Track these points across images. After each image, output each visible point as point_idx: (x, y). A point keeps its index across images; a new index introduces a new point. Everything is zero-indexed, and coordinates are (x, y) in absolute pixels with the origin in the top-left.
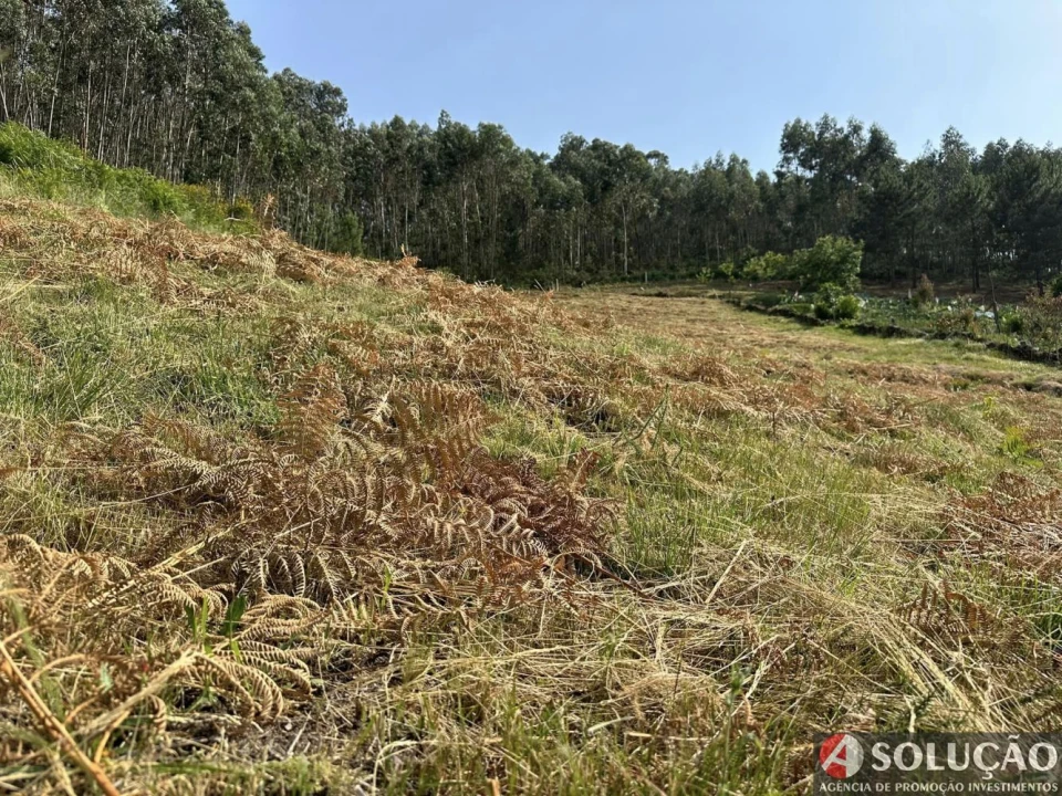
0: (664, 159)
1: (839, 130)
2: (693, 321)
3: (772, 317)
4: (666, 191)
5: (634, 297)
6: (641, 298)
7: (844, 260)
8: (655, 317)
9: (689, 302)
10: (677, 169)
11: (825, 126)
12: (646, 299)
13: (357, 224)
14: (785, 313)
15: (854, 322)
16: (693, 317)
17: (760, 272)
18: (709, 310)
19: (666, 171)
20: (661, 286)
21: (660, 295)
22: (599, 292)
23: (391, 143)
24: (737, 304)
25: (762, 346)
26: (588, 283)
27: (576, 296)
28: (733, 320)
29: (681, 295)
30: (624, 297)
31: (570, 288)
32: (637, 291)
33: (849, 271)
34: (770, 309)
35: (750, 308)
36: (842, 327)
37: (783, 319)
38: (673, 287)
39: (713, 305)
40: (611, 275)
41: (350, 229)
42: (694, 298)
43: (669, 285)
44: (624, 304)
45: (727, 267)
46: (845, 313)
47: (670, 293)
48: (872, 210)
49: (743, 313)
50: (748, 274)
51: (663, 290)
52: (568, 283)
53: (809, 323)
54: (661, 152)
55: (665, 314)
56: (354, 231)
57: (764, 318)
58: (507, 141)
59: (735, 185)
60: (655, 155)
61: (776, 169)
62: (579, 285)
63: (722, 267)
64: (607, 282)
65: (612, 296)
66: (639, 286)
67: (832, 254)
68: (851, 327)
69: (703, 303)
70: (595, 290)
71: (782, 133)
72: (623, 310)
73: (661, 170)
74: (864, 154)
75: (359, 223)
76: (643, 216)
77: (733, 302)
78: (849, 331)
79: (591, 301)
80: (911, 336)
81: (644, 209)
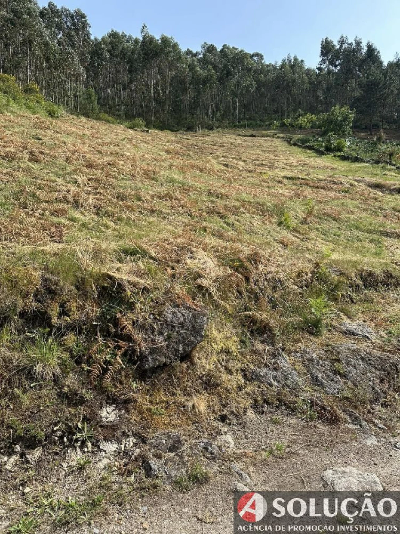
0: (262, 57)
1: (350, 44)
2: (265, 151)
3: (304, 150)
4: (261, 77)
5: (238, 137)
6: (242, 137)
7: (344, 120)
8: (246, 148)
9: (266, 140)
10: (268, 63)
11: (342, 42)
12: (244, 138)
13: (94, 94)
14: (310, 148)
15: (341, 154)
16: (264, 149)
17: (304, 125)
18: (274, 145)
19: (263, 65)
20: (253, 130)
21: (252, 136)
22: (221, 134)
23: (113, 47)
24: (289, 142)
25: (290, 166)
26: (217, 128)
27: (208, 135)
28: (284, 151)
29: (263, 136)
30: (233, 137)
31: (206, 130)
32: (240, 133)
33: (347, 125)
34: (304, 145)
35: (295, 144)
36: (335, 156)
37: (308, 151)
38: (259, 132)
39: (277, 142)
40: (229, 123)
41: (90, 98)
42: (268, 138)
43: (257, 130)
44: (232, 141)
45: (287, 121)
46: (339, 149)
47: (257, 135)
48: (365, 92)
49: (291, 147)
50: (298, 125)
51: (254, 133)
52: (206, 128)
53: (320, 153)
54: (260, 53)
55: (252, 147)
56: (93, 98)
57: (300, 150)
58: (175, 46)
59: (296, 75)
60: (257, 55)
61: (318, 66)
62: (211, 129)
63: (285, 121)
64: (227, 127)
65: (227, 136)
66: (241, 131)
67: (339, 116)
68: (339, 156)
69: (272, 141)
70: (219, 132)
71: (320, 46)
72: (232, 144)
73: (260, 64)
74: (364, 58)
75: (96, 94)
76: (248, 91)
77: (287, 141)
78: (338, 159)
79: (216, 139)
80: (364, 162)
81: (248, 86)
